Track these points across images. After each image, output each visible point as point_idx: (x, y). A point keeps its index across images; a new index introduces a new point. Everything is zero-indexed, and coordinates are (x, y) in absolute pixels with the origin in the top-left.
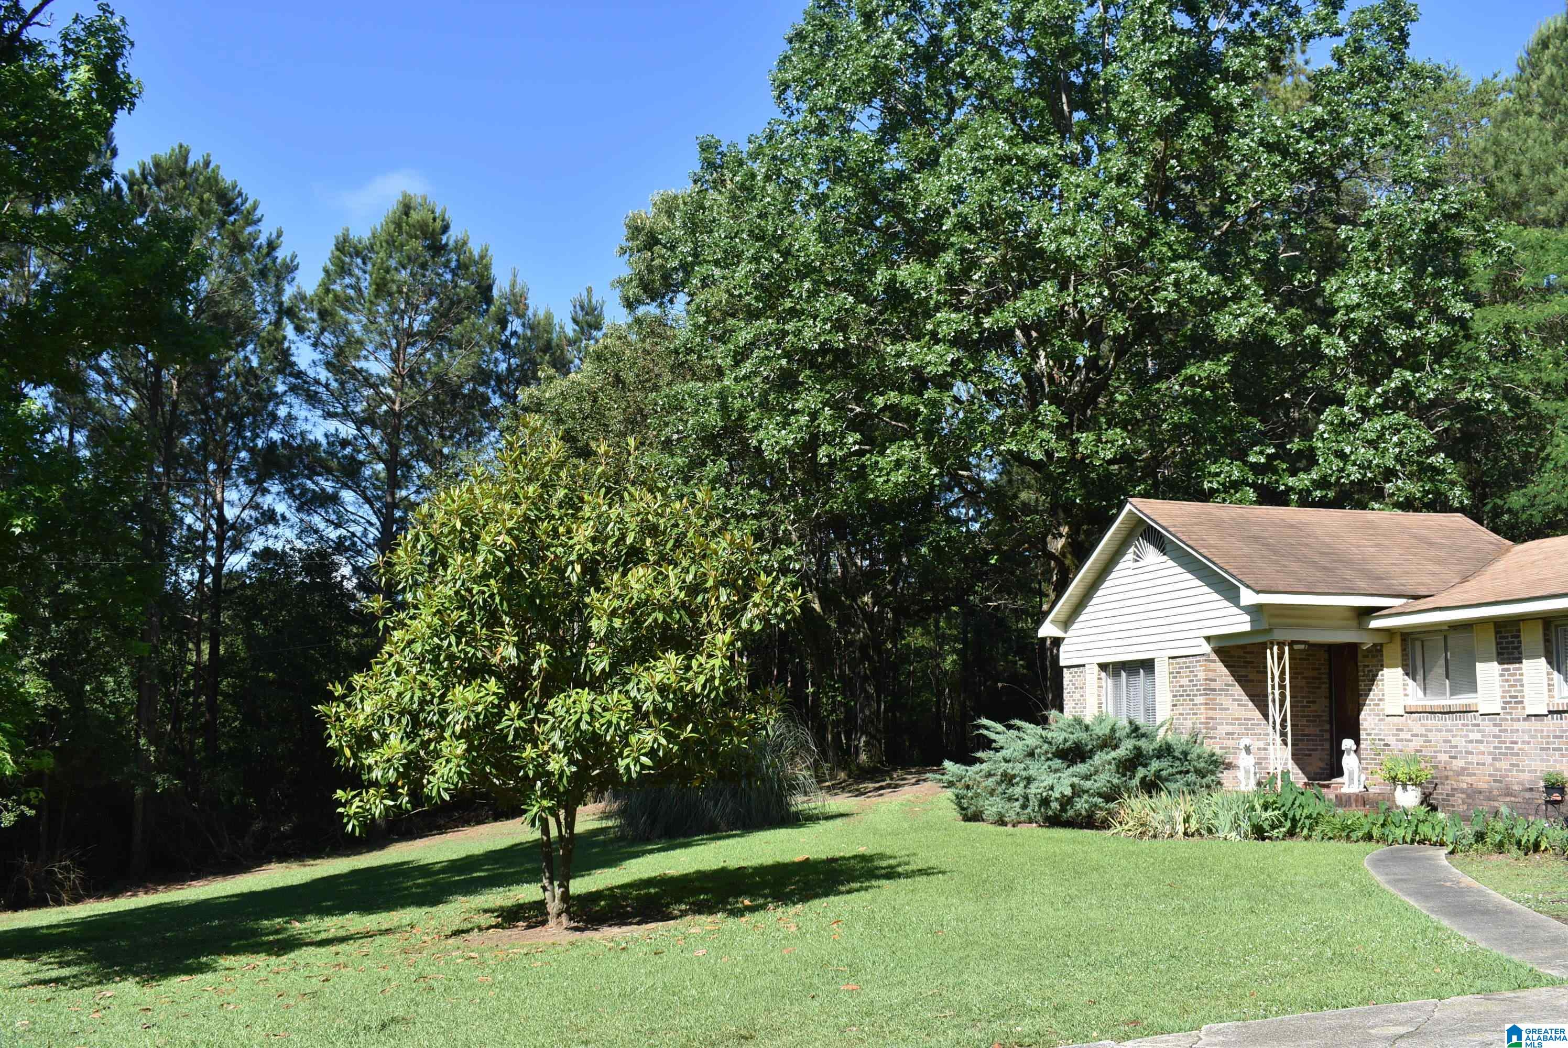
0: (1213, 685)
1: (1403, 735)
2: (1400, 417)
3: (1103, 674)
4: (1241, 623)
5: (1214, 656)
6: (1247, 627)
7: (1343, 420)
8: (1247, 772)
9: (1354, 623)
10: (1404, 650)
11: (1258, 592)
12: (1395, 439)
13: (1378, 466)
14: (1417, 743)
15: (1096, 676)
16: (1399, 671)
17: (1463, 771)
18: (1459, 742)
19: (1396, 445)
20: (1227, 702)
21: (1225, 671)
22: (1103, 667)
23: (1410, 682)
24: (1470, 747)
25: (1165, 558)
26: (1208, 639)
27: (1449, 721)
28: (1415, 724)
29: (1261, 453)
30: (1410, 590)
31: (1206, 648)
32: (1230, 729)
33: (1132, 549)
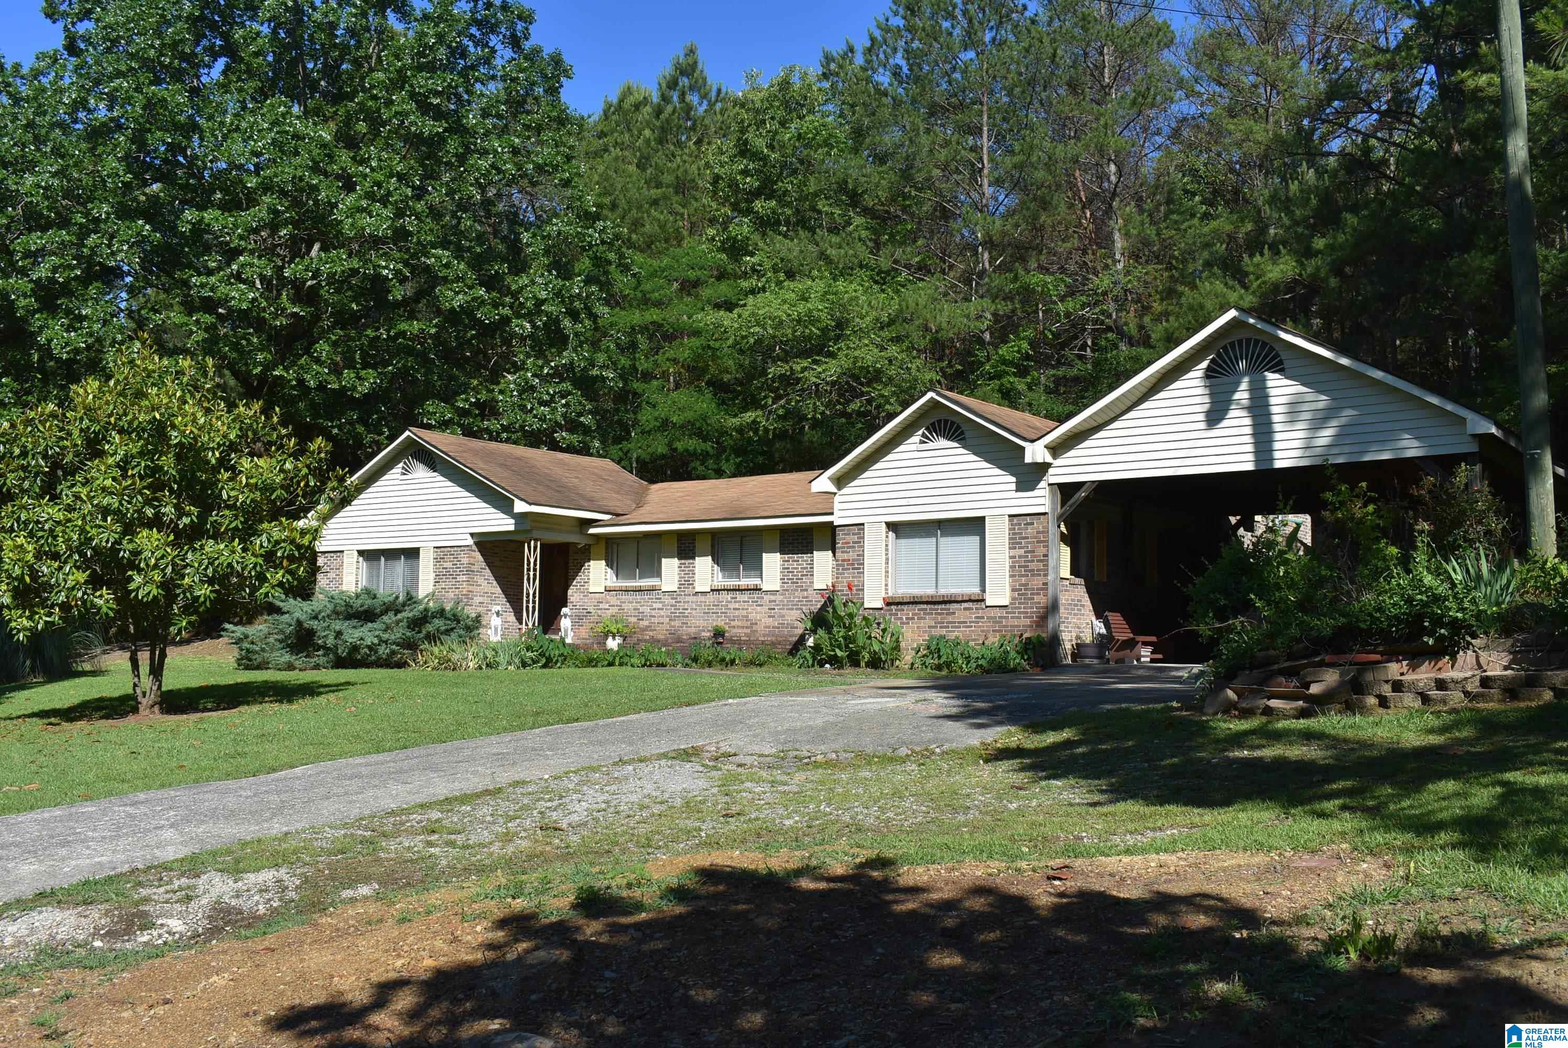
0: (473, 568)
1: (601, 606)
2: (566, 386)
3: (361, 559)
4: (505, 524)
5: (474, 548)
6: (512, 528)
7: (527, 383)
8: (496, 629)
9: (578, 529)
10: (607, 549)
11: (530, 504)
12: (563, 401)
13: (550, 420)
14: (614, 610)
15: (355, 560)
16: (603, 562)
17: (647, 628)
18: (647, 610)
19: (564, 406)
20: (481, 581)
21: (481, 558)
22: (361, 553)
23: (609, 570)
24: (653, 613)
25: (435, 474)
26: (472, 535)
27: (638, 597)
28: (613, 599)
29: (466, 400)
30: (612, 509)
31: (470, 541)
32: (481, 600)
33: (401, 465)
